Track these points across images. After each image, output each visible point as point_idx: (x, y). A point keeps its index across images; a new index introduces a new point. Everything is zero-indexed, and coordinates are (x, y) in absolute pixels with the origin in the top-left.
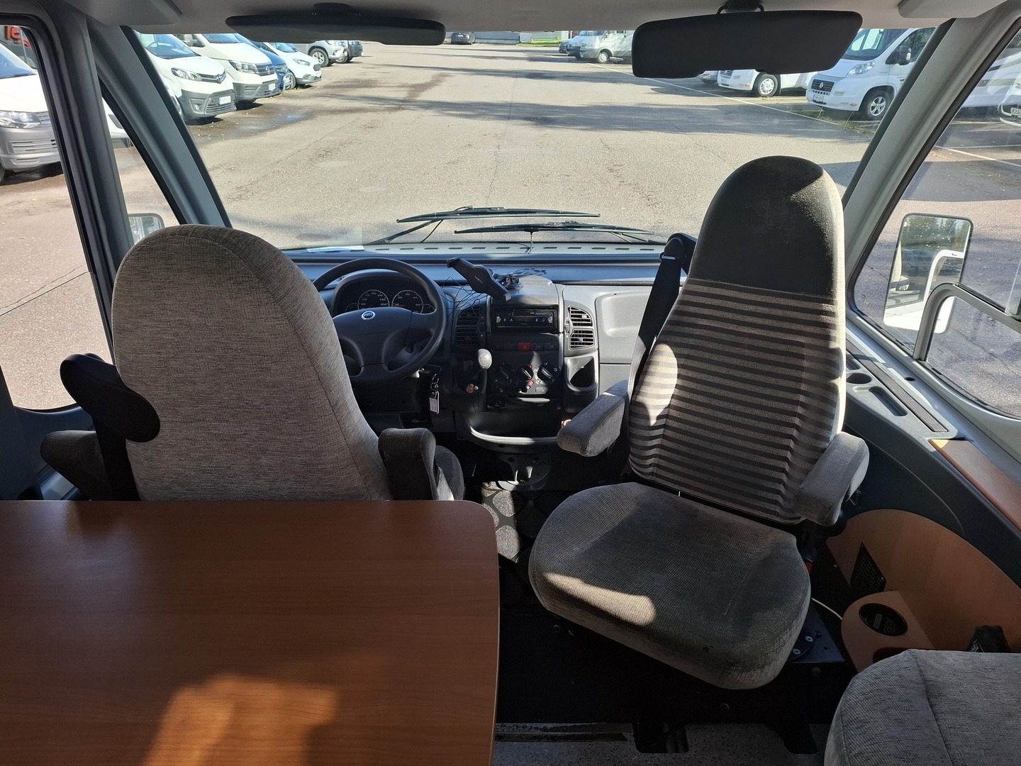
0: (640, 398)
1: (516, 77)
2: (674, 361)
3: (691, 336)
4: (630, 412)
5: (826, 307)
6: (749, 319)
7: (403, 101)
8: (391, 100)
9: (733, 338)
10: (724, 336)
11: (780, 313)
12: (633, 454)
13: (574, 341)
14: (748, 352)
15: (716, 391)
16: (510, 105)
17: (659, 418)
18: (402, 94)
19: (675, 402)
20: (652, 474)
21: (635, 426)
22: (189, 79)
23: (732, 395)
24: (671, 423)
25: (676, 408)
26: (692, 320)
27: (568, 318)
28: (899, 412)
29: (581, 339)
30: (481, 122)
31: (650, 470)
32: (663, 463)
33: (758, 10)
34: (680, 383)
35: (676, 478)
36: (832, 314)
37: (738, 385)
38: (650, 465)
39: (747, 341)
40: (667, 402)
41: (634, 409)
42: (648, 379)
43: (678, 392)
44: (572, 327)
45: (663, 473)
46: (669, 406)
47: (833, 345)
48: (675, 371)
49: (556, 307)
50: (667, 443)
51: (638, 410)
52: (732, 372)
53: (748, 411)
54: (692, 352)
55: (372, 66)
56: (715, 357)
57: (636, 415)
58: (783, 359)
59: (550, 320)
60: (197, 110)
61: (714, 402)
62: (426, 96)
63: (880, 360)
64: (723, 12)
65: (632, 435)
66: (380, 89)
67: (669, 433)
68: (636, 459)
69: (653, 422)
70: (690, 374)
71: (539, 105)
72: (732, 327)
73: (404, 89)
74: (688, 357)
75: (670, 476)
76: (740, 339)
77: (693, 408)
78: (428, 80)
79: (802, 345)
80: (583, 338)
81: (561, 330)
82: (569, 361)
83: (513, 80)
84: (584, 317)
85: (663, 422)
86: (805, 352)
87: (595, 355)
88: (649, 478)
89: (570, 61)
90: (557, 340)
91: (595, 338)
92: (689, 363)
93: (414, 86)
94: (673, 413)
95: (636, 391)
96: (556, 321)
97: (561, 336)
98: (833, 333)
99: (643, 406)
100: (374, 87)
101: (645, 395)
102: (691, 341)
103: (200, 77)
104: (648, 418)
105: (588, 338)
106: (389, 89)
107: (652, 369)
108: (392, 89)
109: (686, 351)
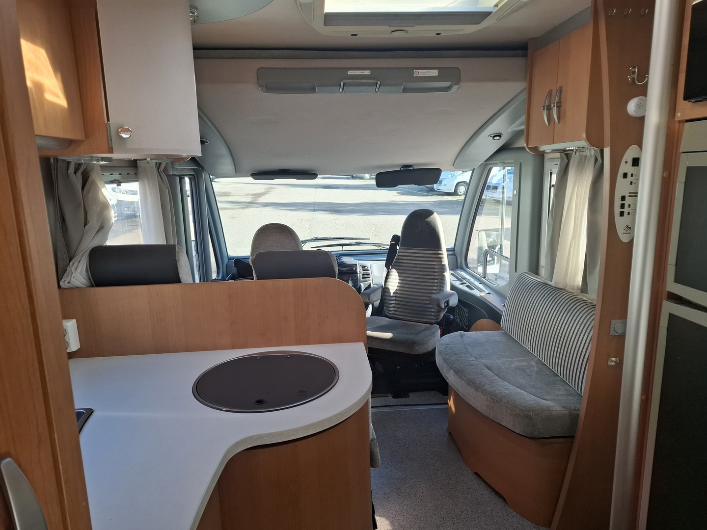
0: (386, 286)
1: (316, 188)
2: (397, 274)
3: (402, 266)
4: (384, 292)
5: (440, 252)
6: (419, 259)
7: (249, 203)
8: (242, 203)
9: (414, 265)
10: (412, 265)
11: (427, 255)
12: (386, 306)
13: (364, 277)
14: (419, 269)
15: (411, 283)
16: (314, 204)
17: (394, 293)
18: (249, 199)
19: (398, 288)
20: (393, 314)
21: (385, 296)
22: (123, 193)
23: (415, 283)
24: (398, 295)
25: (399, 290)
26: (401, 261)
27: (361, 268)
28: (472, 289)
29: (366, 276)
30: (298, 213)
31: (392, 312)
32: (396, 309)
33: (412, 168)
34: (400, 281)
35: (401, 314)
36: (442, 254)
37: (418, 280)
38: (392, 311)
39: (419, 266)
40: (396, 288)
41: (385, 290)
42: (389, 280)
43: (399, 285)
44: (362, 272)
45: (396, 313)
46: (396, 290)
47: (443, 263)
48: (398, 278)
49: (356, 265)
50: (397, 302)
51: (386, 290)
52: (415, 276)
53: (421, 287)
54: (402, 271)
55: (226, 184)
56: (410, 272)
57: (386, 292)
58: (430, 270)
59: (354, 269)
60: (126, 211)
61: (411, 286)
62: (262, 200)
63: (472, 280)
64: (402, 169)
65: (385, 299)
66: (234, 197)
67: (397, 298)
68: (386, 308)
69: (392, 294)
70: (402, 278)
71: (331, 203)
72: (414, 262)
73: (248, 196)
74: (401, 273)
75: (398, 313)
76: (416, 266)
77: (404, 289)
78: (262, 191)
79: (434, 265)
80: (366, 275)
81: (358, 272)
82: (362, 284)
83: (314, 190)
84: (366, 268)
85: (395, 295)
86: (436, 267)
87: (371, 282)
88: (392, 315)
89: (348, 178)
90: (357, 276)
91: (371, 275)
92: (402, 275)
93: (254, 195)
94: (398, 291)
95: (385, 284)
96: (356, 269)
97: (358, 275)
98: (443, 260)
99: (388, 289)
100: (230, 196)
101: (388, 285)
102: (402, 268)
103: (130, 192)
104: (390, 293)
105: (368, 275)
106: (239, 197)
107: (390, 277)
108: (241, 197)
109: (401, 271)
